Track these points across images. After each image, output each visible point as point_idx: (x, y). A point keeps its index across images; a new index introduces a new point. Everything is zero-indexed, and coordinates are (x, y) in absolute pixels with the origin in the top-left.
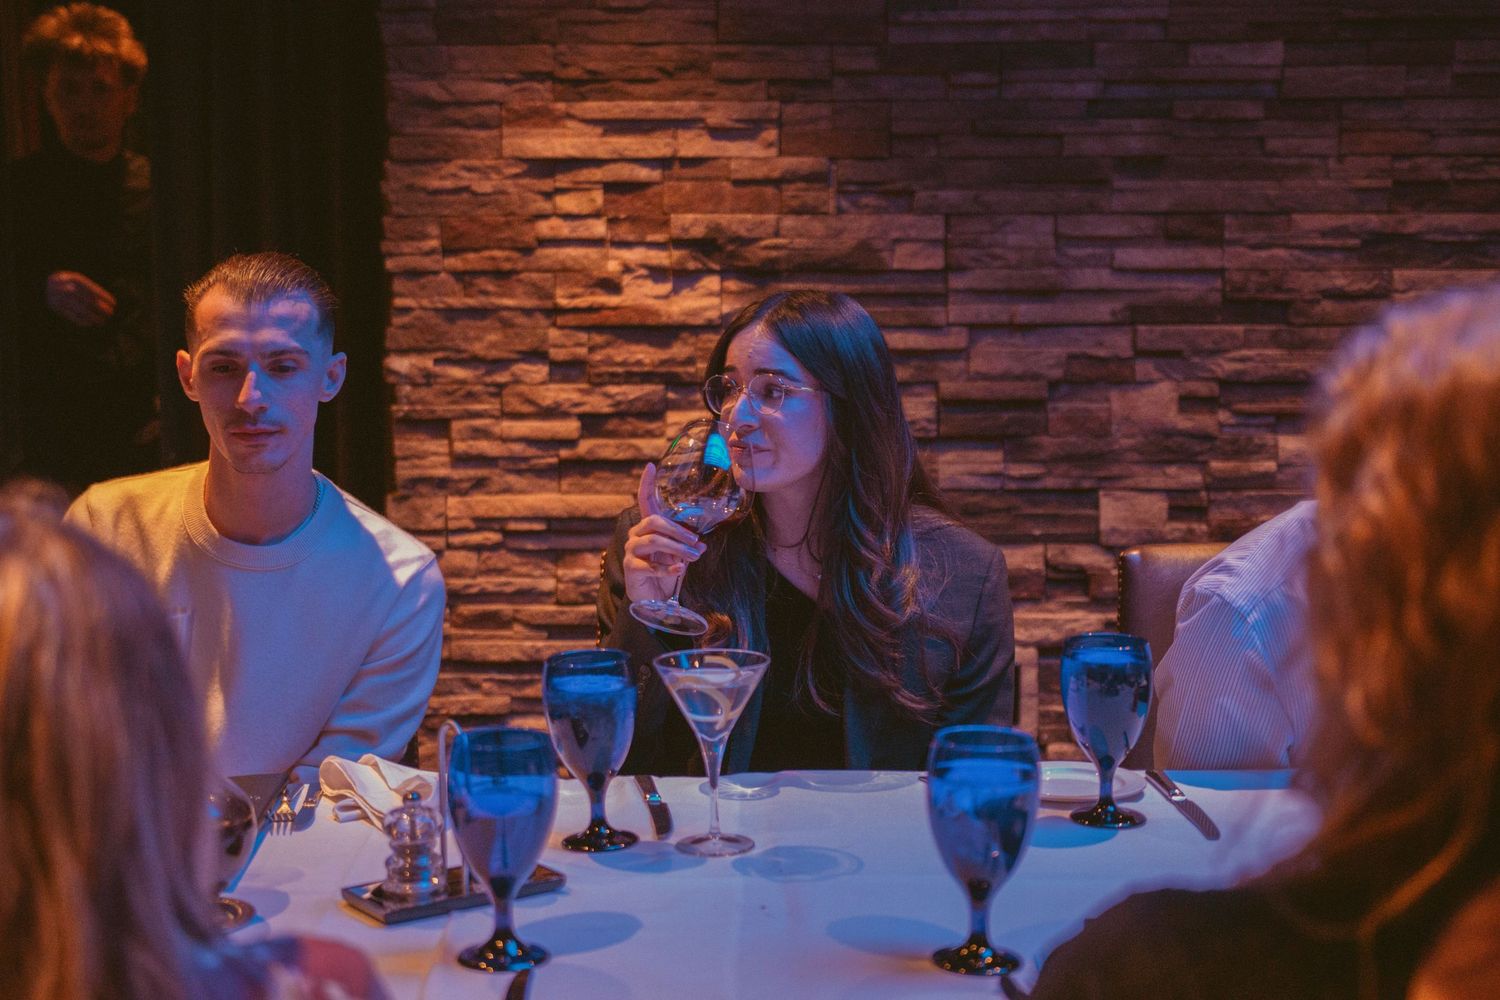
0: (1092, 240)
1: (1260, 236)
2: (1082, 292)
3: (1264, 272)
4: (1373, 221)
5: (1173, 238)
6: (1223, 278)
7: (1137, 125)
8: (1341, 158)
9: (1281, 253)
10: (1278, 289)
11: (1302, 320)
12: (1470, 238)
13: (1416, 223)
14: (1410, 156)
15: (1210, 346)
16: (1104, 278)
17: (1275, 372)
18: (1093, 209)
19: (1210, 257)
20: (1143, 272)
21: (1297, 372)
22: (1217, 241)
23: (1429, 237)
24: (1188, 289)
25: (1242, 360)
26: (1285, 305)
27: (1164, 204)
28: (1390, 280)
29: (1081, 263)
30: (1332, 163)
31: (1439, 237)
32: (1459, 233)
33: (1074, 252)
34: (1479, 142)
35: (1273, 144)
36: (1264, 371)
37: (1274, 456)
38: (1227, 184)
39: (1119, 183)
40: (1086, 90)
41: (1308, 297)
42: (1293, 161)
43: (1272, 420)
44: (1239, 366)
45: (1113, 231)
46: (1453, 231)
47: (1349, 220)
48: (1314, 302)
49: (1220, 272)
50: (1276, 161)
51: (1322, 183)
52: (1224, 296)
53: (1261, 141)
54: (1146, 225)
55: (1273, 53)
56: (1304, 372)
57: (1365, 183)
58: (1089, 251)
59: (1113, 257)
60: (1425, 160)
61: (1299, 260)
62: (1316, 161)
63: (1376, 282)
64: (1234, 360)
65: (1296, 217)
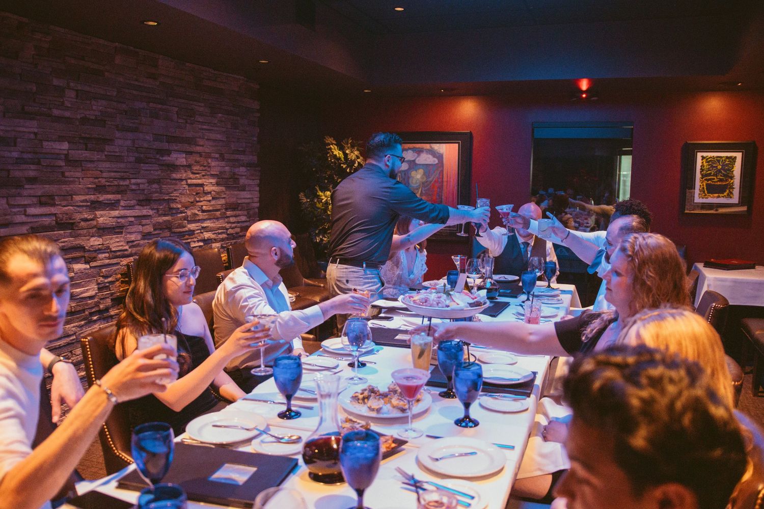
0: (19, 206)
1: (64, 203)
2: (16, 223)
3: (67, 214)
4: (92, 197)
5: (42, 204)
6: (56, 217)
7: (33, 167)
8: (83, 178)
9: (71, 208)
10: (70, 219)
11: (77, 228)
12: (113, 202)
13: (102, 198)
14: (97, 178)
15: (56, 238)
16: (22, 218)
17: (72, 245)
18: (20, 195)
19: (53, 210)
20: (34, 216)
21: (77, 245)
22: (54, 205)
23: (104, 202)
24: (47, 221)
25: (64, 242)
26: (73, 224)
27: (39, 193)
28: (96, 215)
29: (15, 214)
30: (81, 179)
31: (107, 202)
32: (111, 201)
33: (14, 210)
34: (113, 174)
35: (67, 174)
36: (70, 245)
37: (73, 272)
38: (56, 186)
39: (26, 186)
40: (15, 155)
41: (79, 221)
42: (71, 179)
43: (71, 260)
44: (63, 244)
45: (26, 203)
46: (110, 200)
47: (87, 197)
48: (80, 222)
49: (55, 215)
50: (67, 179)
51: (80, 186)
52: (56, 222)
53: (63, 173)
54: (35, 200)
55: (65, 146)
56: (79, 244)
57: (90, 186)
58: (18, 209)
59: (25, 211)
60: (100, 179)
61: (75, 210)
62: (77, 179)
63: (93, 216)
64: (62, 242)
65: (74, 196)
